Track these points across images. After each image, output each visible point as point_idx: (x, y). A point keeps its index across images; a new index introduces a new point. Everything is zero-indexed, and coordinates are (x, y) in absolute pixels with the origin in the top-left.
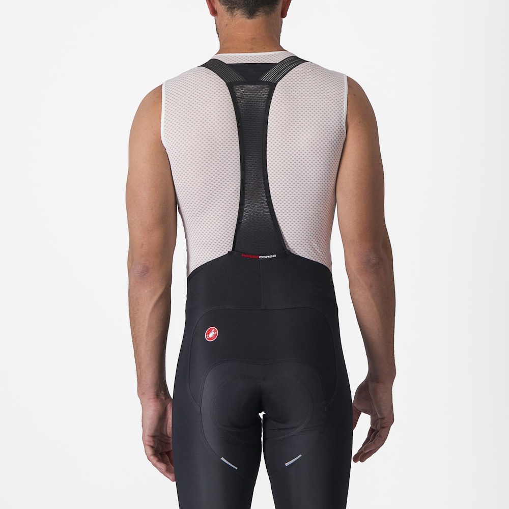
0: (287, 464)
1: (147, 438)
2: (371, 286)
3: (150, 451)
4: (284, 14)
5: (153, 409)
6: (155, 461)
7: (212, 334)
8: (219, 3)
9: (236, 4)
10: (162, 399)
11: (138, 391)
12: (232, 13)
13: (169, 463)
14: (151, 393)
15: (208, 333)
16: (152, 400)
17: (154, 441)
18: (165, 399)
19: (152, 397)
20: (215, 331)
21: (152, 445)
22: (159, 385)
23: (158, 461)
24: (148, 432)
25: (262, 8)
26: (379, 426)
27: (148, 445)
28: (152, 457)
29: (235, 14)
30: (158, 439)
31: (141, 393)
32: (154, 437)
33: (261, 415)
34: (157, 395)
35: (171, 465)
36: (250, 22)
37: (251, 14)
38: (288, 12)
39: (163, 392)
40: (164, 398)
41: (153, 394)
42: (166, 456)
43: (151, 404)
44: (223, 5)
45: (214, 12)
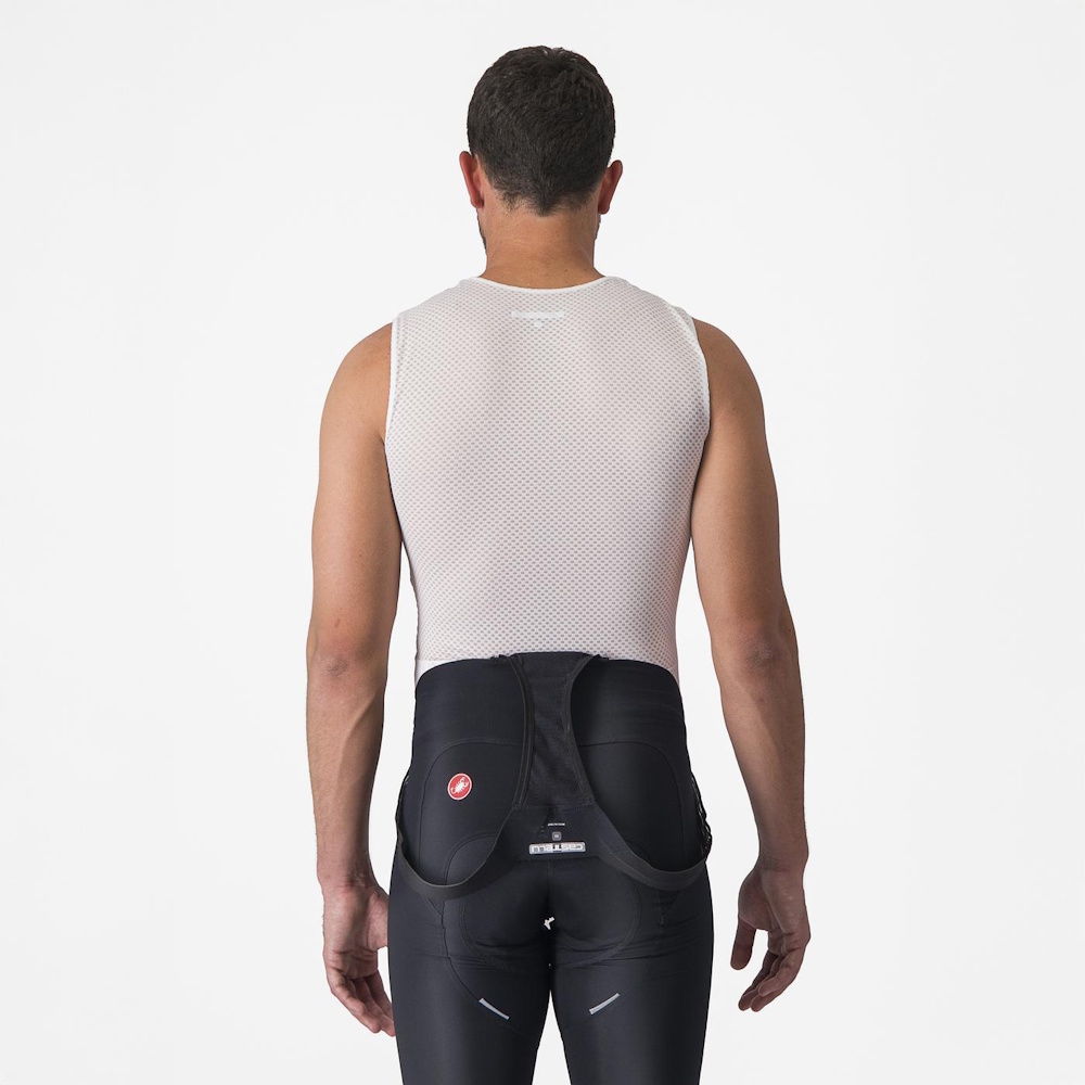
0: (592, 1011)
1: (332, 956)
2: (761, 700)
3: (335, 979)
4: (603, 207)
5: (342, 906)
6: (344, 995)
7: (460, 786)
8: (488, 184)
9: (519, 188)
10: (359, 887)
11: (318, 871)
12: (512, 202)
13: (370, 998)
14: (340, 877)
15: (454, 785)
16: (341, 889)
17: (344, 961)
18: (366, 887)
19: (343, 884)
20: (466, 780)
21: (339, 967)
22: (356, 864)
23: (349, 997)
24: (333, 945)
25: (565, 198)
26: (784, 949)
27: (334, 968)
28: (339, 990)
29: (517, 205)
30: (353, 957)
31: (323, 876)
32: (343, 953)
33: (547, 923)
34: (351, 882)
35: (373, 1001)
36: (543, 221)
37: (545, 206)
38: (613, 204)
39: (362, 875)
40: (363, 885)
41: (344, 878)
42: (365, 984)
43: (340, 896)
44: (496, 187)
45: (478, 201)
